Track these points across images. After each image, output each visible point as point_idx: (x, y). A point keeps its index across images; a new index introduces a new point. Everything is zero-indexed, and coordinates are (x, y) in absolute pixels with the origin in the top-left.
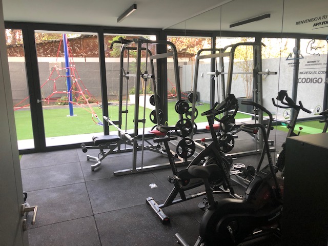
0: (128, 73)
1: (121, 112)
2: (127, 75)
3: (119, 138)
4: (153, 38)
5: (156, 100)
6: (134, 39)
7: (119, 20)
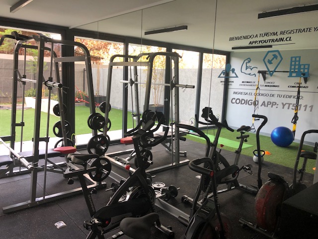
0: (25, 77)
1: (14, 125)
2: (24, 80)
3: (11, 160)
4: (57, 37)
5: (61, 110)
6: (34, 36)
7: (12, 9)
